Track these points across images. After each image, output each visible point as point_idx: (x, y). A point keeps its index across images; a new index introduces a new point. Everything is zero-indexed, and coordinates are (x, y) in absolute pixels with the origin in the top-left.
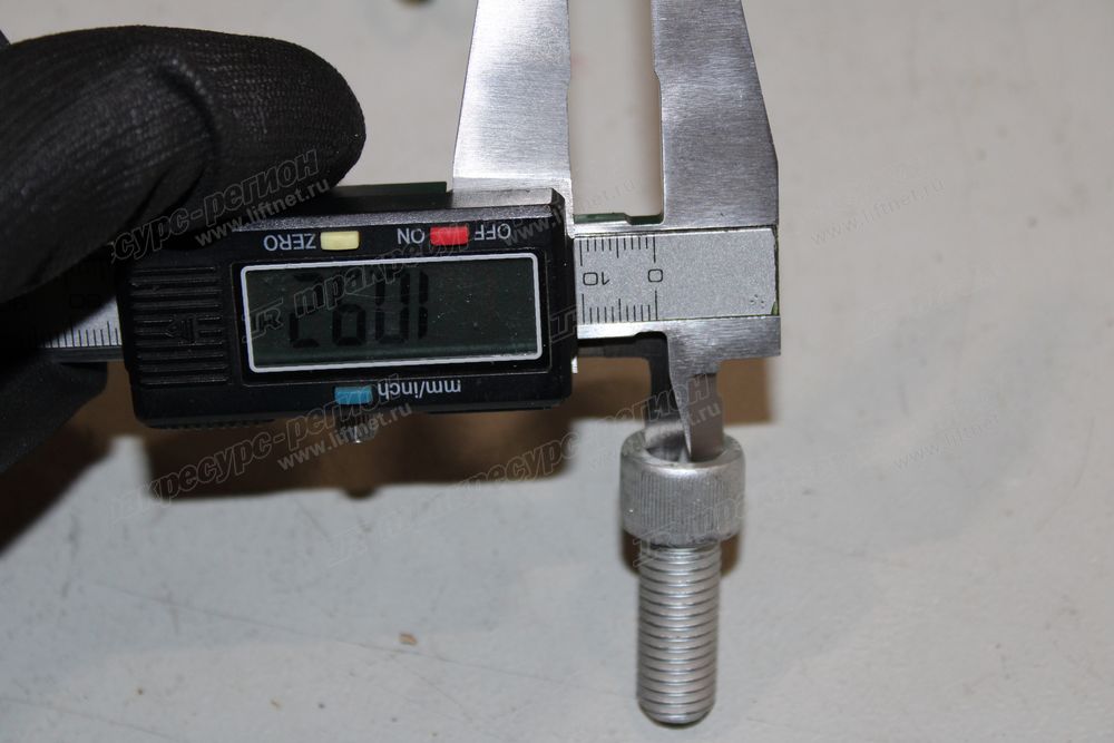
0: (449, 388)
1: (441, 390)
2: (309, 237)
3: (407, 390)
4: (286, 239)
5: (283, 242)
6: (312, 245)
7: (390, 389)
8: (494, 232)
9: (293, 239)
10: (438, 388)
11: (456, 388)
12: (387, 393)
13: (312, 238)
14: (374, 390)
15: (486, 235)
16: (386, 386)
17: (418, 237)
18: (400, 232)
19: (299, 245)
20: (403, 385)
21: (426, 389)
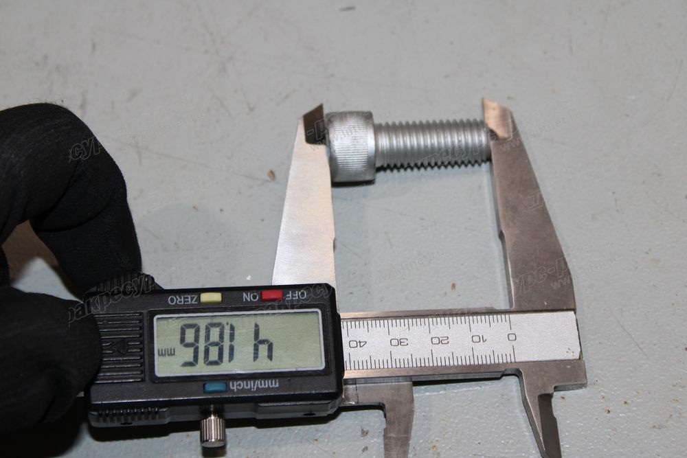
0: (272, 384)
1: (267, 386)
2: (194, 297)
3: (247, 385)
4: (181, 298)
5: (179, 299)
6: (195, 301)
7: (237, 386)
8: (297, 295)
9: (184, 298)
10: (265, 385)
11: (276, 384)
12: (235, 388)
13: (195, 298)
14: (228, 386)
15: (293, 297)
16: (235, 383)
17: (255, 297)
18: (245, 295)
19: (188, 301)
20: (245, 382)
21: (257, 385)
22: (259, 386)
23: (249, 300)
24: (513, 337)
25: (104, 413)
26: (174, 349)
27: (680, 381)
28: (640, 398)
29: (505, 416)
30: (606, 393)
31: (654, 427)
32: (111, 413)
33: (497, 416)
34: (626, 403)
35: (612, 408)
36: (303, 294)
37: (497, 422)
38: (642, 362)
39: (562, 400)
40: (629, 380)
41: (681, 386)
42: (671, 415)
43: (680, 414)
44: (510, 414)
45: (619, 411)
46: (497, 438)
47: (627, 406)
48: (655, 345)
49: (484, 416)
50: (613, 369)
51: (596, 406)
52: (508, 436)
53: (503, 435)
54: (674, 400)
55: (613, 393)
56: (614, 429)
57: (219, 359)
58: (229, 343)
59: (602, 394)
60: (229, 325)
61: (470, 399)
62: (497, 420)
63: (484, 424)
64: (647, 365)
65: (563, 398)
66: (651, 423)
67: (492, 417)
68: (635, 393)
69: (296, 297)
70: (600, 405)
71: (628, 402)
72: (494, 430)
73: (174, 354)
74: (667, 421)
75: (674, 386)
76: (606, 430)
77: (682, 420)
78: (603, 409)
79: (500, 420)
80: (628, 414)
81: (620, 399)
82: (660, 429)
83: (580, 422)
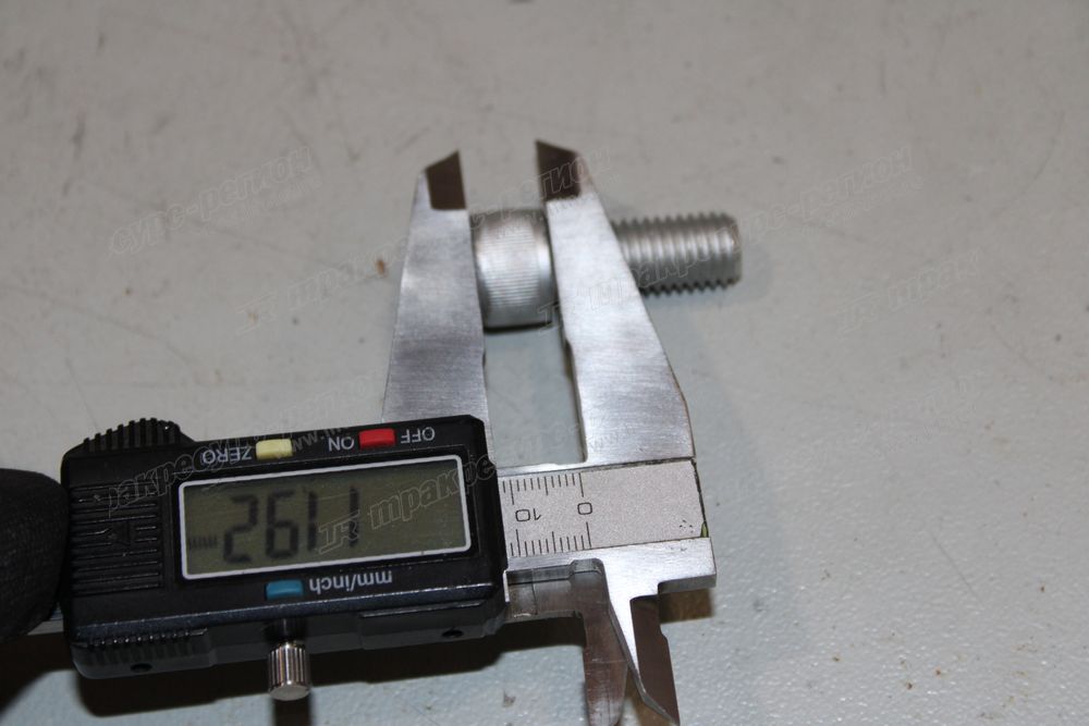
0: (381, 579)
1: (372, 582)
3: (339, 583)
7: (321, 584)
8: (419, 435)
10: (369, 580)
11: (387, 578)
12: (318, 588)
14: (306, 586)
15: (412, 438)
16: (318, 580)
17: (348, 443)
18: (331, 441)
20: (335, 579)
21: (356, 582)
22: (360, 583)
23: (338, 448)
24: (585, 509)
26: (215, 537)
27: (1030, 642)
28: (963, 667)
29: (740, 685)
30: (907, 654)
31: (983, 715)
33: (726, 683)
34: (938, 673)
35: (915, 681)
36: (429, 432)
37: (726, 694)
38: (969, 606)
39: (834, 663)
40: (946, 636)
41: (1030, 651)
42: (1012, 697)
43: (1026, 695)
44: (748, 682)
45: (927, 686)
46: (725, 719)
47: (938, 678)
48: (992, 579)
49: (707, 683)
50: (921, 616)
51: (889, 675)
52: (743, 717)
53: (735, 715)
54: (1018, 672)
55: (918, 655)
56: (917, 716)
57: (291, 548)
58: (309, 522)
59: (901, 656)
60: (306, 492)
61: (684, 653)
62: (726, 690)
63: (705, 697)
64: (977, 613)
65: (837, 660)
66: (978, 708)
67: (719, 686)
68: (955, 658)
69: (417, 438)
70: (897, 674)
71: (944, 671)
72: (720, 707)
73: (215, 545)
74: (1004, 706)
75: (1019, 649)
76: (904, 717)
77: (1030, 705)
78: (901, 681)
79: (731, 691)
80: (942, 692)
81: (930, 666)
82: (991, 718)
83: (862, 700)
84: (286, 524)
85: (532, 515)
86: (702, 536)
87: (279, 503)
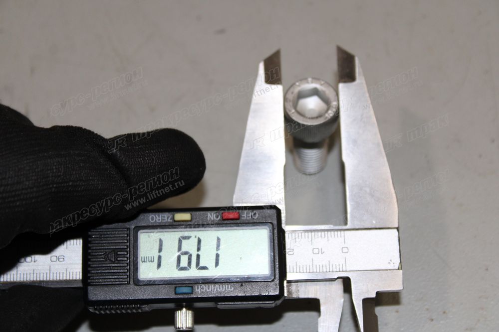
0: (228, 288)
3: (209, 289)
4: (159, 217)
6: (170, 219)
7: (201, 289)
8: (250, 215)
9: (162, 217)
10: (223, 289)
11: (231, 288)
12: (199, 290)
13: (170, 217)
15: (247, 216)
16: (199, 287)
17: (217, 217)
18: (209, 215)
19: (165, 220)
20: (207, 286)
21: (217, 289)
22: (219, 290)
23: (212, 219)
24: (345, 250)
25: (98, 308)
26: (154, 257)
32: (104, 307)
34: (444, 312)
36: (255, 214)
57: (188, 266)
58: (197, 253)
60: (197, 238)
66: (464, 327)
73: (154, 261)
84: (186, 253)
85: (320, 251)
86: (398, 269)
87: (184, 242)
